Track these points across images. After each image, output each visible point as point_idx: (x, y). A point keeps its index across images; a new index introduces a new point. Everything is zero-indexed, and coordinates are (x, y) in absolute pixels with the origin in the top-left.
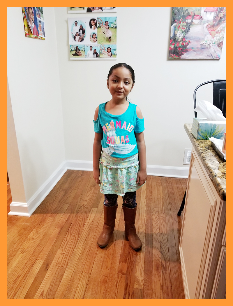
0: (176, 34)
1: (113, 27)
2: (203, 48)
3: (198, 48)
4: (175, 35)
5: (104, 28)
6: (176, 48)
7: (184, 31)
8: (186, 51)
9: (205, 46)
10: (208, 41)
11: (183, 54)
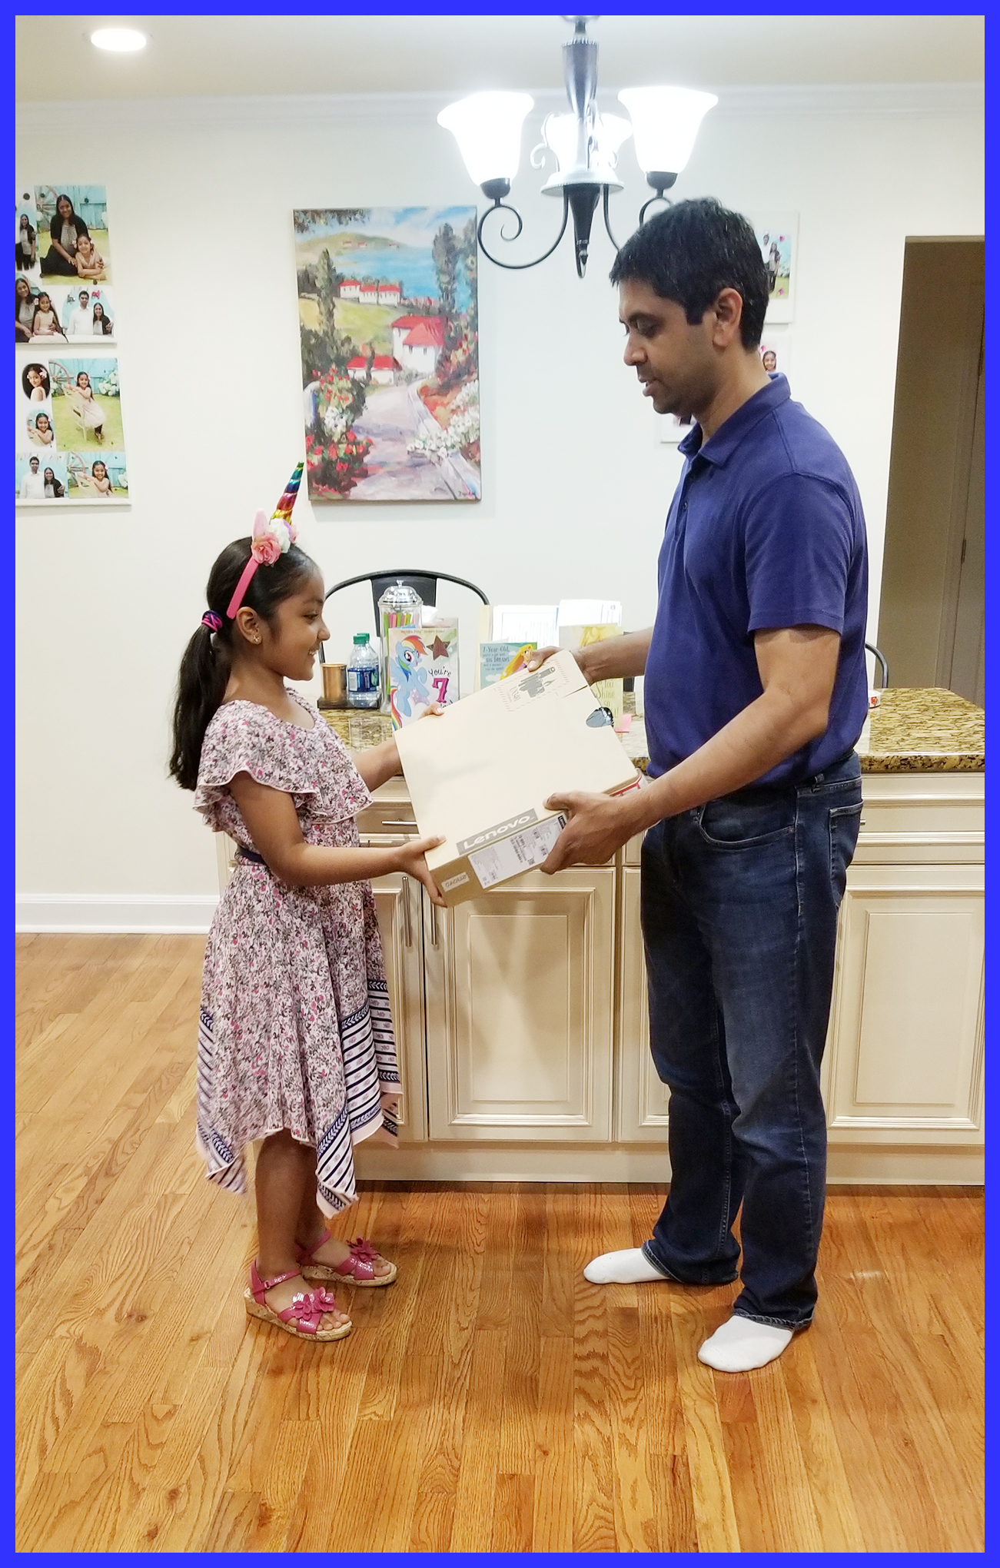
0: (321, 416)
1: (107, 394)
2: (417, 463)
3: (399, 463)
4: (319, 422)
5: (75, 397)
6: (328, 464)
7: (347, 407)
8: (364, 474)
9: (423, 456)
10: (431, 439)
11: (355, 485)
